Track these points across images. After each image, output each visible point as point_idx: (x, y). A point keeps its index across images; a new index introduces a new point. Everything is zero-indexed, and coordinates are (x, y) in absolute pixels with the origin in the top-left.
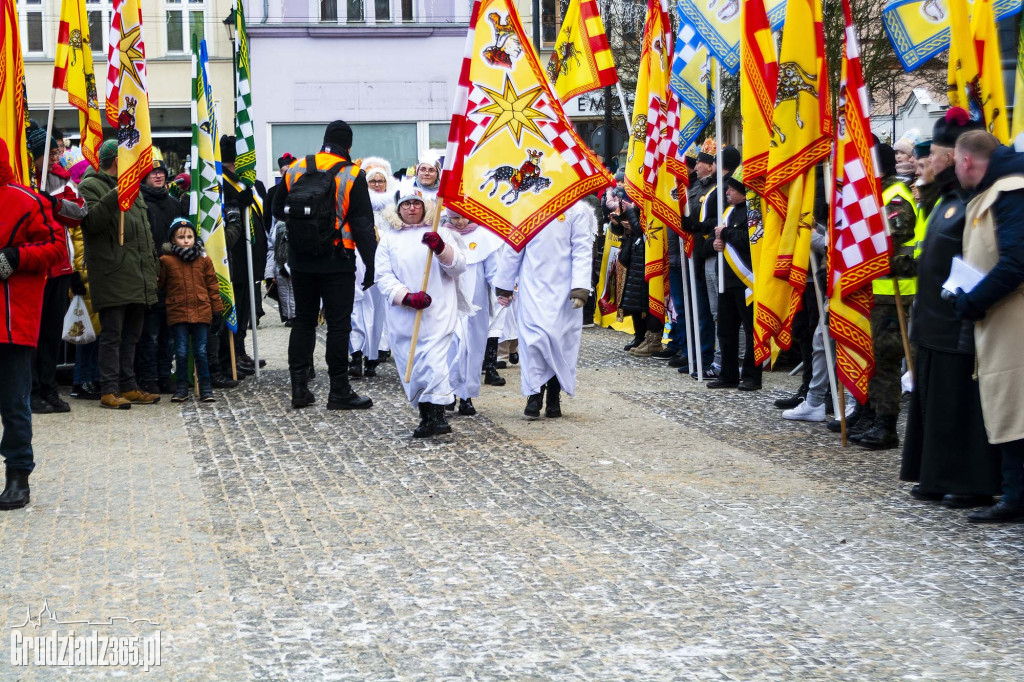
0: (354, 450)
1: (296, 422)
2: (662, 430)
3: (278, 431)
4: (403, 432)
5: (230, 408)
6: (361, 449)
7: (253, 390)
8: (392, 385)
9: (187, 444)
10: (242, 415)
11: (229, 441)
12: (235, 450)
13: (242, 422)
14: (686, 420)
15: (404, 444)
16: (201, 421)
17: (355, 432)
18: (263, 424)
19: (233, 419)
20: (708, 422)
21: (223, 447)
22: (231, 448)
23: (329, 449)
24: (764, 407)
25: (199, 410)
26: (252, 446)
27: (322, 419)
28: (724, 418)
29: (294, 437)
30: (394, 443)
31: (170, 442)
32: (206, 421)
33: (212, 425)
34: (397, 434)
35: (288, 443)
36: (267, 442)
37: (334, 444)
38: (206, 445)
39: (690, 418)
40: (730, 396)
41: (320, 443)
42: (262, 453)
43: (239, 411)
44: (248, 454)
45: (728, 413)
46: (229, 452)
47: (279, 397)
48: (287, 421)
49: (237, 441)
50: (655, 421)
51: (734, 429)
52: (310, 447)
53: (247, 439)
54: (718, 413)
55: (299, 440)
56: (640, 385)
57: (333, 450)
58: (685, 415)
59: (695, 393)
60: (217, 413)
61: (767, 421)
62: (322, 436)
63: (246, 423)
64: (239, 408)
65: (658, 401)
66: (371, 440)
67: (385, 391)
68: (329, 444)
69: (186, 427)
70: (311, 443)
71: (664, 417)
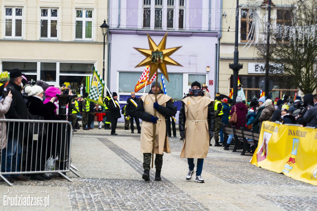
1: (118, 201)
3: (110, 204)
5: (90, 194)
7: (101, 187)
8: (162, 188)
9: (70, 208)
10: (95, 197)
11: (88, 208)
13: (95, 200)
14: (289, 208)
16: (77, 199)
17: (142, 206)
18: (104, 201)
19: (91, 199)
20: (297, 209)
25: (77, 194)
27: (129, 200)
29: (116, 207)
31: (63, 207)
32: (80, 199)
33: (82, 201)
34: (161, 208)
36: (104, 209)
38: (78, 209)
47: (112, 190)
48: (114, 200)
49: (92, 208)
50: (275, 208)
53: (96, 207)
55: (118, 209)
56: (270, 192)
58: (288, 206)
60: (84, 196)
62: (128, 207)
64: (94, 194)
65: (277, 200)
67: (158, 190)
69: (70, 201)
71: (279, 207)
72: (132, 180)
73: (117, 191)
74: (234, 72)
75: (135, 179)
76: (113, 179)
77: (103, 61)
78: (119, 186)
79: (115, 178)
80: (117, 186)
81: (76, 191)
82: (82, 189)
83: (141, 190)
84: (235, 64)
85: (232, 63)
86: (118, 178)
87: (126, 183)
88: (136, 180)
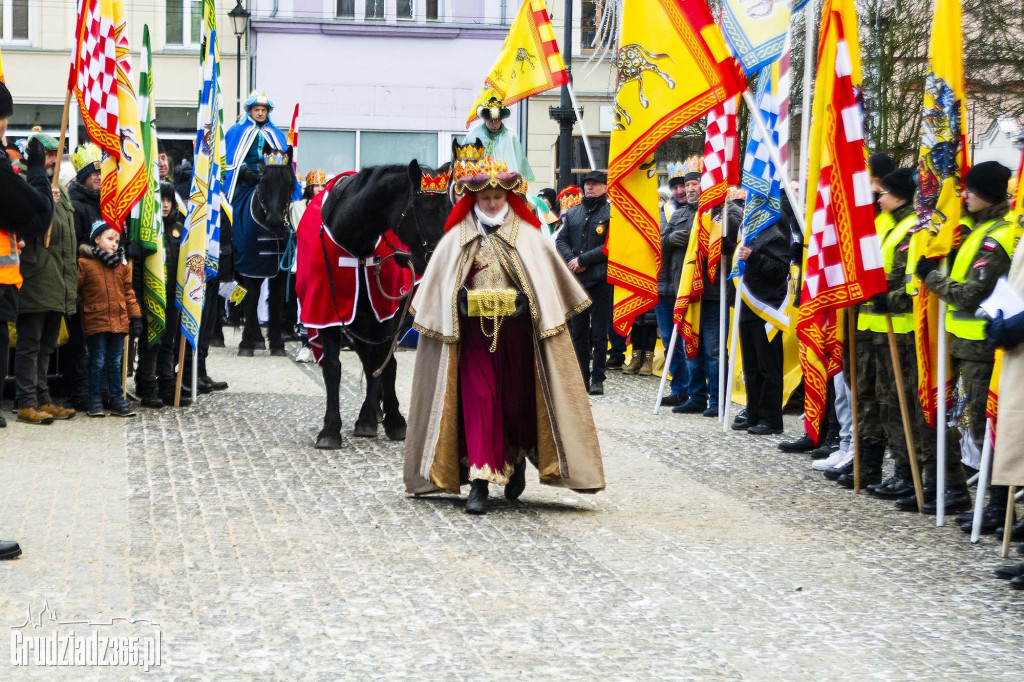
0: (302, 478)
1: (248, 447)
2: (641, 469)
3: (225, 455)
4: (360, 462)
5: (180, 430)
6: (310, 477)
9: (124, 465)
10: (191, 437)
11: (170, 463)
12: (175, 473)
13: (189, 445)
14: (671, 460)
15: (358, 474)
16: (145, 443)
17: (309, 459)
18: (212, 447)
19: (181, 441)
20: (694, 464)
21: (162, 470)
22: (171, 470)
23: (275, 475)
24: (760, 450)
25: (146, 431)
26: (194, 469)
27: (276, 445)
28: (713, 460)
29: (241, 462)
30: (347, 472)
31: (106, 462)
32: (152, 442)
33: (156, 446)
34: (354, 463)
35: (234, 468)
36: (211, 466)
37: (282, 471)
38: (144, 466)
39: (676, 459)
40: (726, 438)
41: (268, 469)
42: (203, 477)
43: (189, 434)
44: (186, 476)
45: (719, 455)
46: (167, 475)
47: (236, 421)
48: (238, 445)
49: (180, 464)
50: (637, 460)
51: (719, 472)
52: (255, 473)
53: (190, 462)
54: (707, 455)
55: (247, 465)
56: (632, 422)
57: (280, 477)
58: (671, 455)
59: (689, 434)
60: (164, 434)
61: (758, 465)
62: (272, 462)
63: (193, 446)
64: (190, 430)
65: (646, 440)
66: (324, 468)
68: (277, 471)
69: (126, 448)
70: (258, 468)
71: (648, 457)
72: (290, 396)
73: (248, 422)
74: (561, 126)
75: (300, 393)
76: (243, 394)
77: (236, 100)
78: (255, 410)
79: (247, 392)
80: (251, 409)
81: (144, 423)
82: (160, 419)
83: (311, 420)
84: (563, 106)
85: (557, 104)
86: (257, 391)
87: (274, 402)
88: (301, 395)
